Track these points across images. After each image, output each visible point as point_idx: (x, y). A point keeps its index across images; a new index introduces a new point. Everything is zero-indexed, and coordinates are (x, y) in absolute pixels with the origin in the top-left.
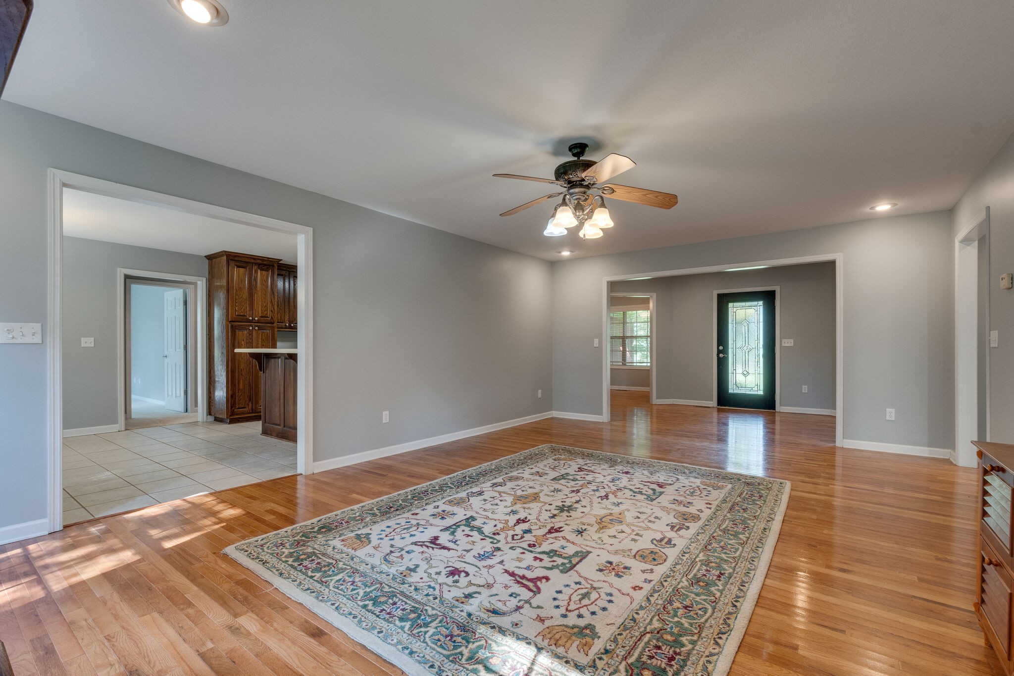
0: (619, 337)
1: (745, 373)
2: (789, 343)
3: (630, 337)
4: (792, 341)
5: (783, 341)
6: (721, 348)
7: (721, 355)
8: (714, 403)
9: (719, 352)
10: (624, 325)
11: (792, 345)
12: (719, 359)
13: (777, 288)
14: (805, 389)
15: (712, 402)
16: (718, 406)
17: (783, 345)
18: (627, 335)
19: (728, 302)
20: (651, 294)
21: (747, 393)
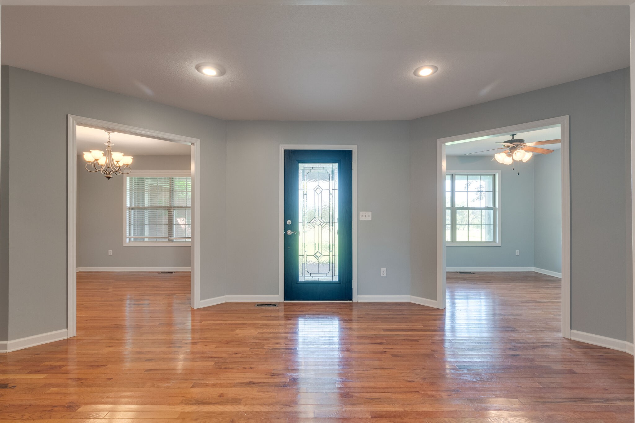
0: (164, 208)
1: (318, 255)
2: (367, 216)
3: (179, 207)
4: (370, 213)
5: (361, 213)
6: (289, 222)
7: (289, 232)
8: (279, 297)
9: (287, 227)
10: (170, 193)
11: (370, 218)
12: (286, 236)
13: (353, 147)
14: (384, 272)
15: (278, 296)
16: (285, 299)
17: (361, 218)
18: (175, 206)
19: (299, 163)
20: (193, 140)
21: (320, 280)
